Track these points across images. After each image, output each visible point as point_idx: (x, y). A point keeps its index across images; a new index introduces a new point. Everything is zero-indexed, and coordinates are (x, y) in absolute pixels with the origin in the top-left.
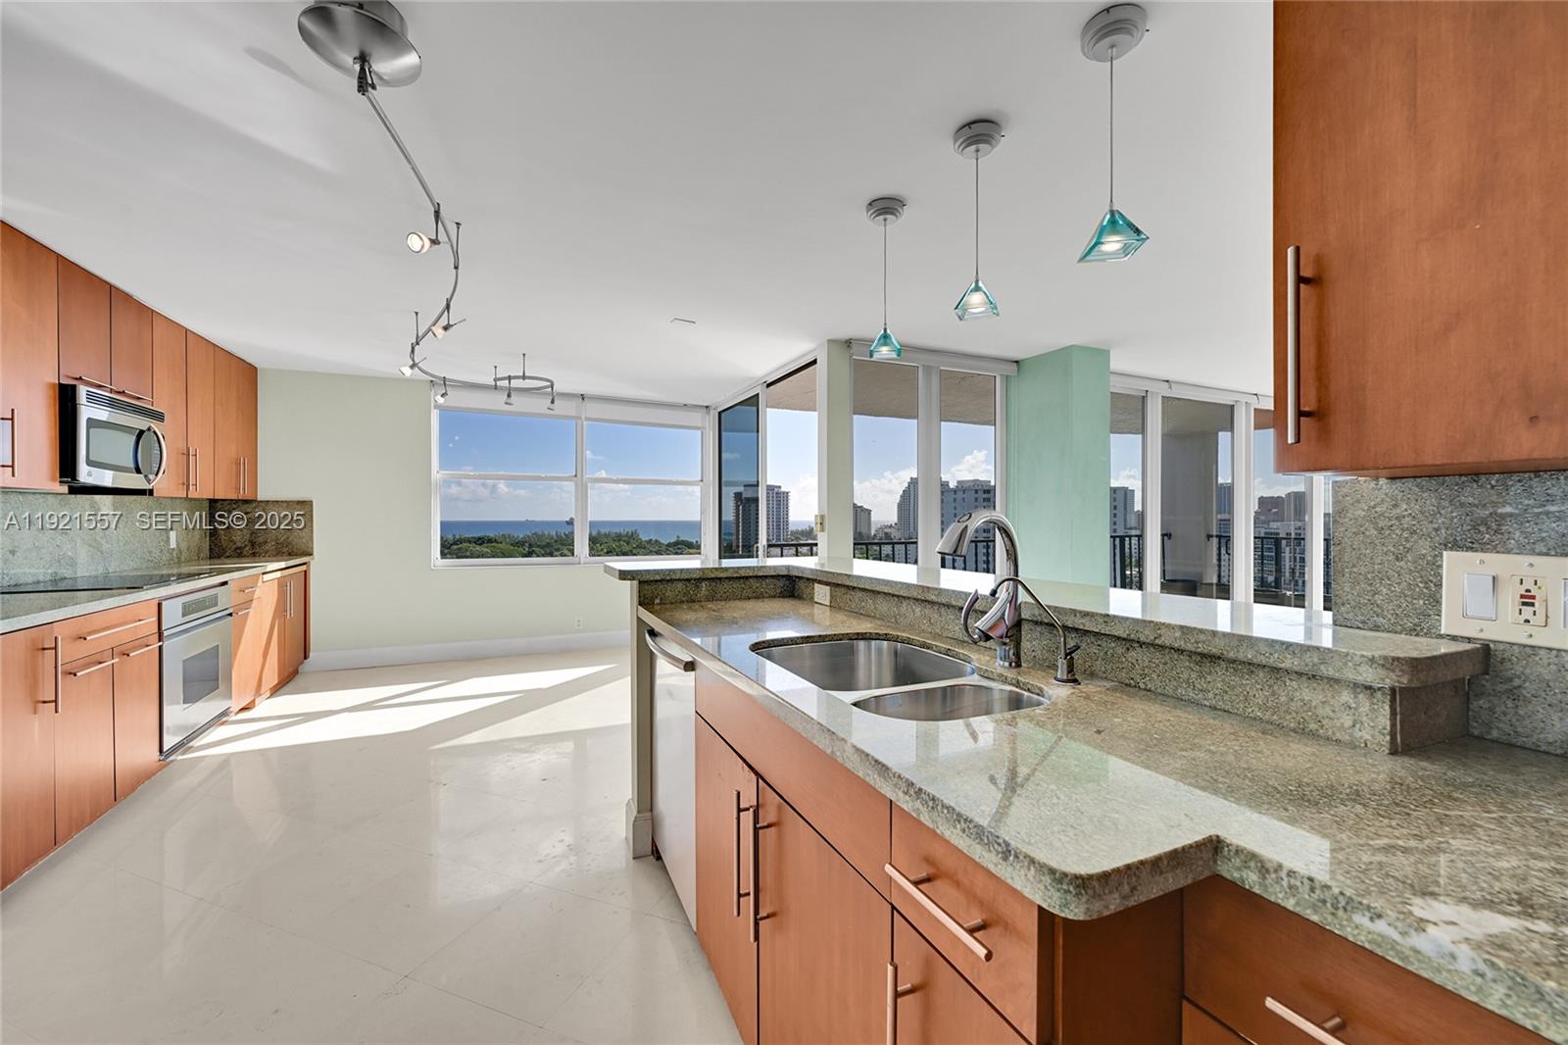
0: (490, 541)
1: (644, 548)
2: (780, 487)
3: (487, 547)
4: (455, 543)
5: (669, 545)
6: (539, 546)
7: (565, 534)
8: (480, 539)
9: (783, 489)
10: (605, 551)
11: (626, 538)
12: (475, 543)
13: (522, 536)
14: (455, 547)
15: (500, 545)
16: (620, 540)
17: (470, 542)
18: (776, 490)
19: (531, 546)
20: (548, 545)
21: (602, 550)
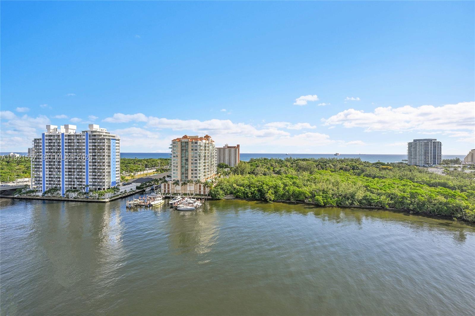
0: (307, 160)
1: (362, 165)
2: (436, 140)
3: (305, 162)
4: (297, 160)
5: (373, 164)
6: (322, 162)
7: (332, 159)
8: (304, 159)
9: (437, 141)
10: (346, 165)
11: (355, 161)
12: (302, 160)
13: (317, 159)
14: (296, 162)
15: (309, 162)
16: (352, 161)
17: (301, 160)
18: (433, 141)
19: (320, 162)
20: (325, 162)
21: (345, 165)
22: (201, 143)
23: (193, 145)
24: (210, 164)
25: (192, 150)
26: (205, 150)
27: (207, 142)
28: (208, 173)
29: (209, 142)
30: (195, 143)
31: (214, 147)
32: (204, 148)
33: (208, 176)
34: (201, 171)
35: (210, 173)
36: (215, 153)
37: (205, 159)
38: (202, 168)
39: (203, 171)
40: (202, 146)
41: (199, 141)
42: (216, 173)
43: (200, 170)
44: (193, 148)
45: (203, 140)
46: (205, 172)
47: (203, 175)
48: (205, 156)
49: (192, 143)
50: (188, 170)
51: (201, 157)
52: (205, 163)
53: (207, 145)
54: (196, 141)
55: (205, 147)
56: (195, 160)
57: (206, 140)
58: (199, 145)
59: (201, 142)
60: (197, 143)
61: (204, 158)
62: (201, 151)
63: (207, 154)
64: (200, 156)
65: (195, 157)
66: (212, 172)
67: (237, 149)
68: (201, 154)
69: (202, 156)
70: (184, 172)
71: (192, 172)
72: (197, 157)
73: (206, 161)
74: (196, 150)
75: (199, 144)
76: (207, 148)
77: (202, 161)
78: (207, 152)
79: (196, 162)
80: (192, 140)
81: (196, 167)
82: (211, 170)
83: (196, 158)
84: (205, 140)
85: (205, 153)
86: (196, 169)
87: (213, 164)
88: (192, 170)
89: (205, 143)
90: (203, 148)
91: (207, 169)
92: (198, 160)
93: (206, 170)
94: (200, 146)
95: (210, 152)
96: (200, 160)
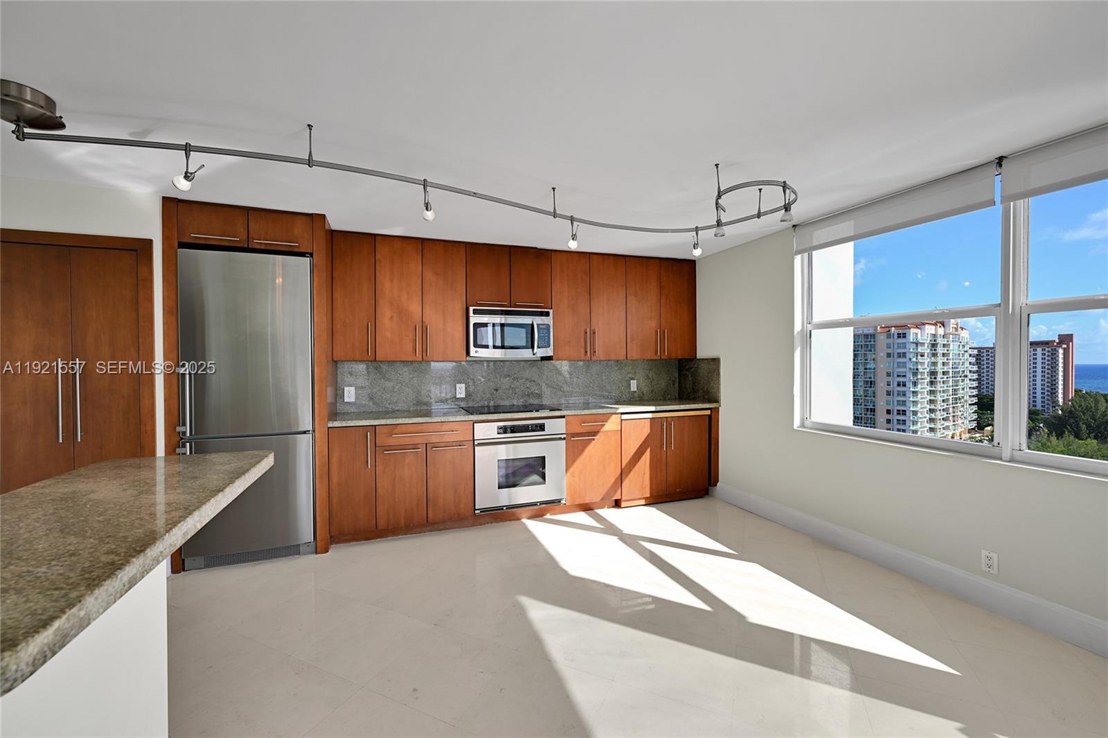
22: (919, 336)
23: (890, 341)
24: (951, 398)
25: (889, 355)
26: (935, 355)
27: (941, 331)
28: (946, 424)
29: (948, 332)
30: (899, 337)
31: (964, 346)
32: (929, 351)
33: (946, 432)
34: (919, 415)
35: (952, 423)
36: (967, 364)
37: (932, 383)
38: (922, 408)
39: (928, 416)
40: (922, 344)
41: (913, 331)
42: (974, 424)
43: (915, 413)
44: (890, 351)
45: (927, 326)
46: (932, 420)
47: (926, 429)
48: (933, 373)
49: (889, 336)
50: (873, 410)
51: (919, 377)
52: (931, 392)
53: (940, 341)
54: (901, 332)
55: (934, 346)
56: (899, 385)
57: (936, 324)
58: (913, 343)
59: (918, 331)
60: (905, 337)
61: (929, 378)
62: (919, 357)
63: (940, 365)
64: (915, 374)
65: (898, 376)
66: (960, 422)
67: (1061, 351)
68: (919, 367)
69: (922, 373)
70: (863, 416)
71: (889, 417)
72: (905, 376)
73: (939, 387)
74: (904, 355)
75: (911, 338)
76: (940, 350)
77: (923, 387)
78: (940, 360)
79: (901, 389)
80: (888, 329)
81: (904, 403)
82: (954, 416)
83: (901, 379)
84: (933, 327)
85: (935, 364)
86: (902, 408)
87: (963, 397)
88: (888, 412)
89: (934, 336)
90: (926, 350)
91: (942, 413)
92: (910, 385)
93: (939, 415)
94: (917, 344)
95: (951, 362)
96: (915, 384)
